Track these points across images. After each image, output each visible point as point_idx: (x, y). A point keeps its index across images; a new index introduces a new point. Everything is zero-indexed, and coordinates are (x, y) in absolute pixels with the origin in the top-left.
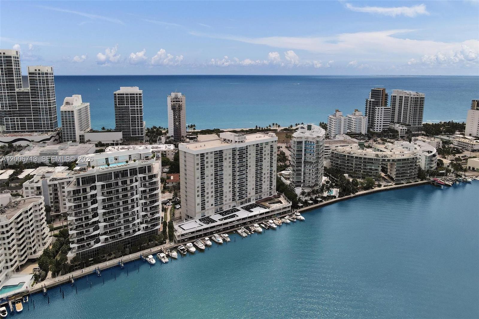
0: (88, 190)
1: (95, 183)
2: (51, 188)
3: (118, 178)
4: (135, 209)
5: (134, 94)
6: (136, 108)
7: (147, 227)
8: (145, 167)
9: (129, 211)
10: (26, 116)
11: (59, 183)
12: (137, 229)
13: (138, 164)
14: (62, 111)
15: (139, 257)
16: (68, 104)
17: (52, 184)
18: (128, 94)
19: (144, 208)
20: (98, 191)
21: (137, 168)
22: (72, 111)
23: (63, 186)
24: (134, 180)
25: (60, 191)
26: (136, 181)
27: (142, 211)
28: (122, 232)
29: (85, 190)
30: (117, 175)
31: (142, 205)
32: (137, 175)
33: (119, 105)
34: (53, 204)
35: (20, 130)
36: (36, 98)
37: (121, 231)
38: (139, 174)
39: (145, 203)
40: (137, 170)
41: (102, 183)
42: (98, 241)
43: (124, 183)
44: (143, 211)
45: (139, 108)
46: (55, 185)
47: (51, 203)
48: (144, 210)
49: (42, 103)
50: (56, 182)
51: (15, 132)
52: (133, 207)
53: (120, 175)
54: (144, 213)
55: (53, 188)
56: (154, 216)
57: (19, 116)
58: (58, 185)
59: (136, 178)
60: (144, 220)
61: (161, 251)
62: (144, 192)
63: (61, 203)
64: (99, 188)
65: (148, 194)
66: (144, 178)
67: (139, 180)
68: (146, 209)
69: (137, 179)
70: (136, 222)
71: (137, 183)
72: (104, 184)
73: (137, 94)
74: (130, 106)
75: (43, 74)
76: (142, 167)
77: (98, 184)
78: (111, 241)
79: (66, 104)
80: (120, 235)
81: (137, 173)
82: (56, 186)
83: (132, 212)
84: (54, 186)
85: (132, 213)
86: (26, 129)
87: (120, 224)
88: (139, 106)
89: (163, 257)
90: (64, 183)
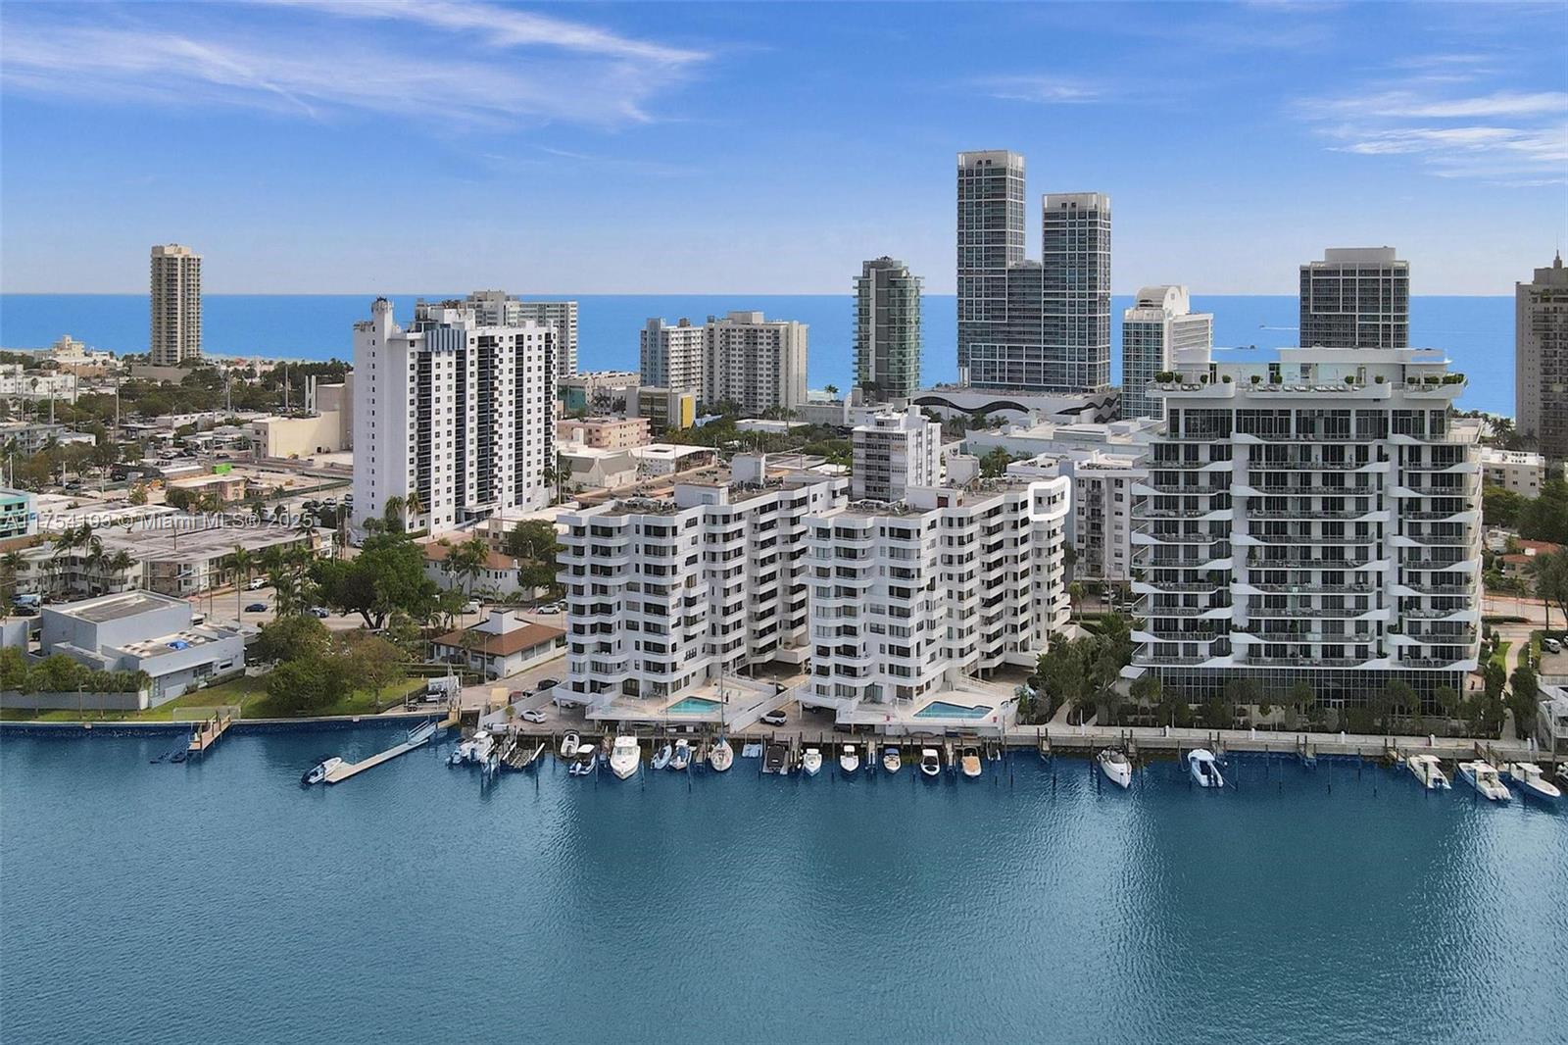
0: (1204, 455)
1: (1228, 437)
2: (1083, 490)
3: (1311, 435)
4: (1373, 566)
5: (1376, 272)
6: (1381, 323)
7: (1415, 652)
8: (1422, 413)
9: (1348, 566)
10: (1024, 341)
11: (1108, 479)
12: (1372, 647)
13: (1390, 396)
14: (1127, 324)
15: (1376, 749)
16: (1146, 305)
17: (1088, 478)
18: (1353, 272)
19: (1405, 571)
20: (1236, 465)
21: (1387, 411)
22: (1158, 325)
23: (1119, 491)
24: (1373, 453)
25: (1110, 506)
26: (1382, 457)
27: (1397, 582)
28: (1316, 639)
29: (1192, 453)
30: (1306, 425)
31: (1400, 561)
32: (1386, 437)
33: (1316, 308)
34: (1083, 546)
35: (1006, 383)
36: (1057, 287)
37: (1310, 636)
38: (1394, 432)
39: (1415, 552)
40: (1386, 420)
41: (1254, 440)
42: (1222, 650)
43: (1334, 454)
44: (1400, 583)
45: (1392, 323)
46: (1096, 484)
47: (1079, 541)
48: (1405, 580)
49: (1073, 304)
50: (1100, 475)
51: (993, 387)
52: (1362, 555)
53: (1320, 425)
54: (1407, 592)
55: (1088, 491)
56: (1450, 614)
57: (1009, 341)
58: (1104, 485)
59: (1380, 448)
60: (1406, 620)
61: (1475, 755)
62: (1414, 505)
63: (1109, 548)
64: (1241, 457)
65: (1429, 517)
66: (1415, 453)
67: (1394, 456)
68: (1415, 579)
69: (1384, 452)
70: (1372, 616)
71: (1383, 467)
72: (1260, 446)
73: (1387, 272)
74: (1357, 314)
75: (1082, 215)
76: (1408, 413)
77: (1241, 439)
78: (1270, 664)
79: (1141, 306)
80: (1306, 651)
81: (1386, 430)
82: (1099, 487)
83: (1358, 573)
84: (1093, 486)
85: (1357, 578)
86: (1021, 379)
87: (1307, 610)
88: (1392, 314)
89: (1487, 777)
90: (1122, 481)
